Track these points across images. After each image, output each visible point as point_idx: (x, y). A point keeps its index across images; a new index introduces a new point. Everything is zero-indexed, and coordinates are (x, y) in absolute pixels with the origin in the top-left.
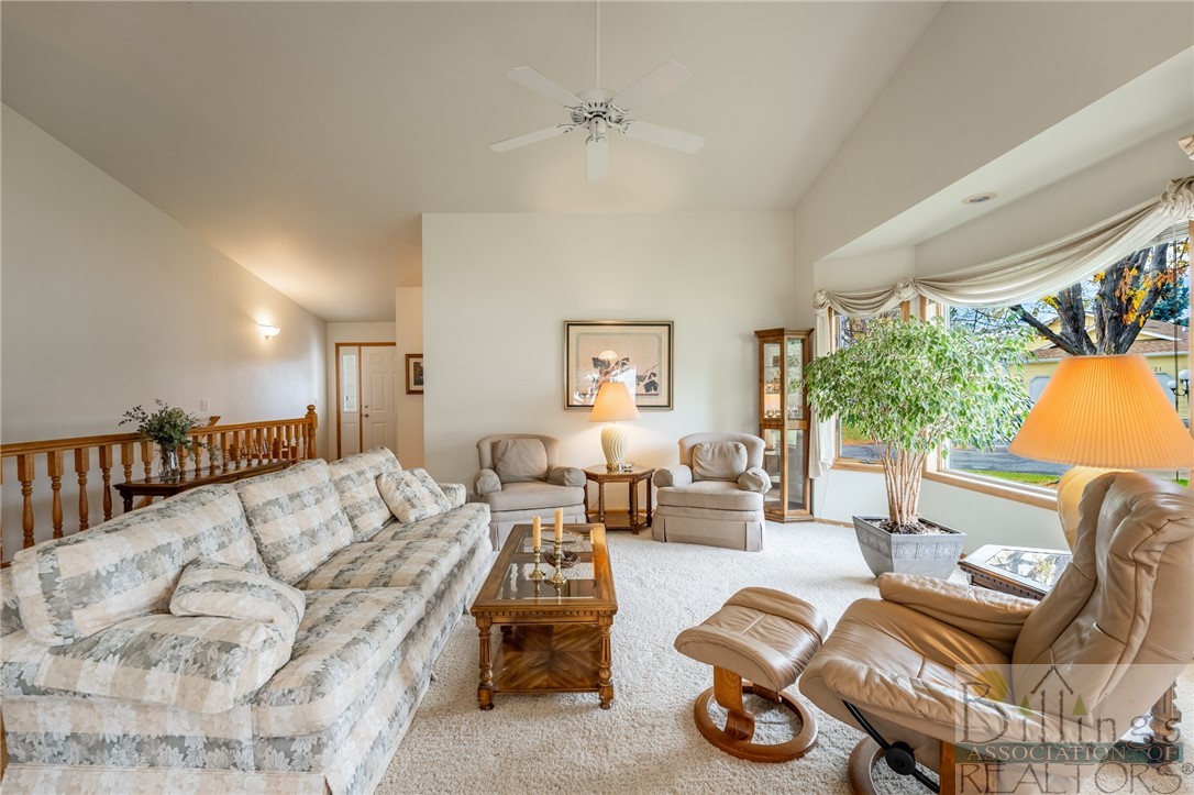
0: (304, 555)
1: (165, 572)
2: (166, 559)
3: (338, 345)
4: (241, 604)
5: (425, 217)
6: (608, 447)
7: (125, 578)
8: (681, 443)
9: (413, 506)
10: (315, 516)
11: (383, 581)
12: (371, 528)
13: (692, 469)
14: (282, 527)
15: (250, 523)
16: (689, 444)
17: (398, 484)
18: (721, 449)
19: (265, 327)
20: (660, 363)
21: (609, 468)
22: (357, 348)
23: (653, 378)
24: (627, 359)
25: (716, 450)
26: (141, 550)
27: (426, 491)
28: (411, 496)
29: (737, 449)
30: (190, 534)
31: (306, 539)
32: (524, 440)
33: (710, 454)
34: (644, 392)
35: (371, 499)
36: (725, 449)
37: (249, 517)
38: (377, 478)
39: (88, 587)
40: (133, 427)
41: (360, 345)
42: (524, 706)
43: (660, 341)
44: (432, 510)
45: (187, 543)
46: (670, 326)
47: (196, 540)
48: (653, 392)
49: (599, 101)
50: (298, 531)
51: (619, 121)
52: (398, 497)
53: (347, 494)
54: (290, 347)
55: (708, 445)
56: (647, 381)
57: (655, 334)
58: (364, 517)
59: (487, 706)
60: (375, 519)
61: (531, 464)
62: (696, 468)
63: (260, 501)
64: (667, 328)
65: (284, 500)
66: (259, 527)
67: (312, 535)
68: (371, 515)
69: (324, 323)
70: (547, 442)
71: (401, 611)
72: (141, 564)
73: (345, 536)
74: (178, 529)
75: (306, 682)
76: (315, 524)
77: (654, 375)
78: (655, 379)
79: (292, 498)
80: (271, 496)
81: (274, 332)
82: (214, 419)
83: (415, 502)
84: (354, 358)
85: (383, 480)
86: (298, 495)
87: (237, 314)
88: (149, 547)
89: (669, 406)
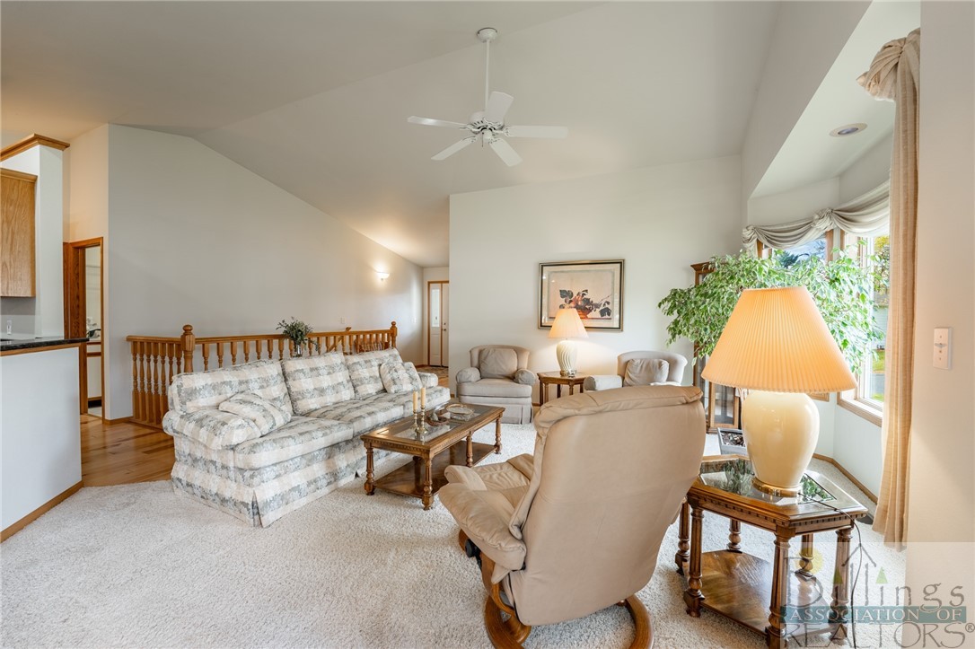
0: (313, 400)
1: (226, 393)
2: (228, 388)
3: (429, 283)
4: (244, 410)
5: (452, 198)
6: (561, 357)
7: (206, 392)
8: (619, 358)
9: (395, 384)
10: (326, 381)
11: (338, 418)
12: (365, 393)
13: (623, 378)
14: (304, 384)
15: (286, 380)
16: (625, 359)
17: (391, 370)
18: (648, 365)
19: (381, 273)
20: (613, 294)
21: (562, 374)
22: (440, 284)
23: (607, 306)
24: (586, 291)
25: (644, 366)
26: (215, 382)
27: (407, 376)
28: (395, 377)
29: (660, 365)
30: (244, 379)
31: (316, 392)
32: (502, 350)
33: (639, 368)
34: (600, 316)
35: (371, 377)
36: (651, 365)
37: (285, 376)
38: (380, 365)
39: (192, 393)
40: (281, 331)
41: (442, 282)
42: (386, 498)
43: (613, 276)
44: (407, 387)
45: (241, 383)
46: (621, 263)
47: (247, 382)
48: (607, 316)
49: (480, 120)
50: (313, 387)
51: (501, 128)
52: (388, 377)
53: (356, 373)
54: (398, 286)
55: (639, 361)
56: (602, 308)
57: (610, 271)
58: (363, 386)
59: (371, 493)
60: (371, 388)
61: (504, 367)
62: (626, 379)
63: (293, 369)
64: (619, 265)
65: (307, 371)
66: (290, 382)
67: (322, 391)
68: (368, 386)
69: (421, 269)
70: (519, 351)
71: (328, 431)
72: (214, 387)
73: (347, 394)
74: (238, 376)
75: (251, 446)
76: (325, 385)
77: (608, 303)
78: (609, 307)
79: (312, 370)
80: (299, 367)
81: (386, 276)
82: (348, 329)
83: (397, 381)
84: (439, 291)
85: (382, 366)
86: (317, 369)
87: (363, 268)
88: (219, 381)
89: (620, 328)
